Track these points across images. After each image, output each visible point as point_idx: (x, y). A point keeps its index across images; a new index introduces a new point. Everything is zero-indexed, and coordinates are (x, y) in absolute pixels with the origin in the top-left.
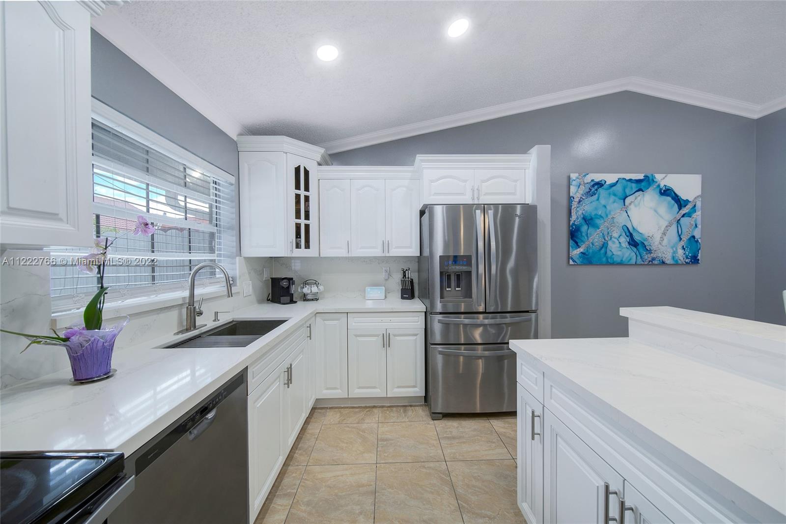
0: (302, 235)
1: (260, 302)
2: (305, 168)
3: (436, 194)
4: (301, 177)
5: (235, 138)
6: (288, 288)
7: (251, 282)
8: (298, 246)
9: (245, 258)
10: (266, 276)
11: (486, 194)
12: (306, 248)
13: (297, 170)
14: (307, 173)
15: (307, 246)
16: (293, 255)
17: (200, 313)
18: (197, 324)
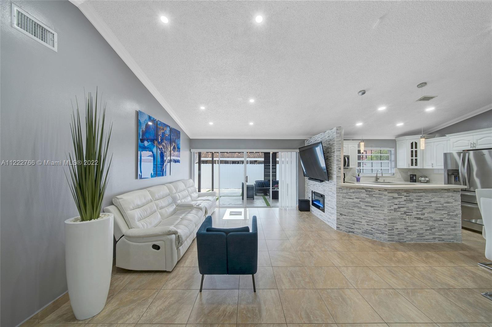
0: (414, 162)
1: (406, 181)
2: (415, 142)
3: (455, 147)
4: (414, 145)
5: (394, 139)
6: (413, 177)
7: (400, 175)
8: (412, 165)
9: (399, 169)
10: (409, 173)
11: (480, 145)
12: (415, 165)
13: (412, 144)
14: (416, 143)
15: (416, 165)
16: (410, 168)
17: (379, 179)
18: (378, 181)
